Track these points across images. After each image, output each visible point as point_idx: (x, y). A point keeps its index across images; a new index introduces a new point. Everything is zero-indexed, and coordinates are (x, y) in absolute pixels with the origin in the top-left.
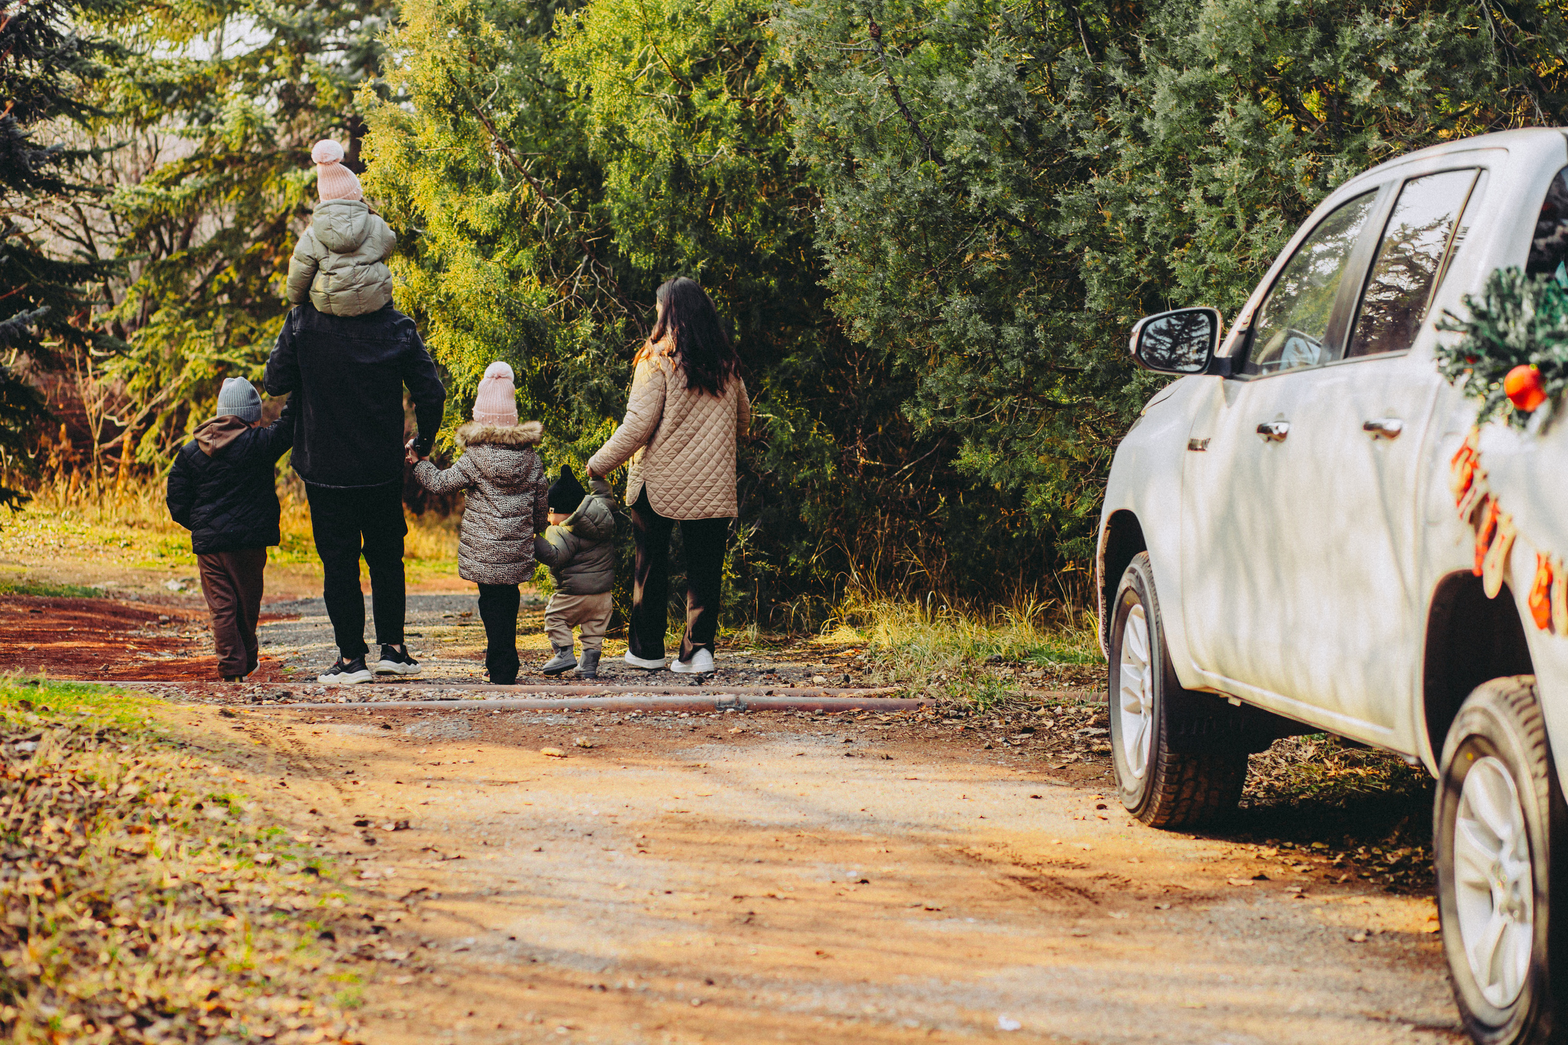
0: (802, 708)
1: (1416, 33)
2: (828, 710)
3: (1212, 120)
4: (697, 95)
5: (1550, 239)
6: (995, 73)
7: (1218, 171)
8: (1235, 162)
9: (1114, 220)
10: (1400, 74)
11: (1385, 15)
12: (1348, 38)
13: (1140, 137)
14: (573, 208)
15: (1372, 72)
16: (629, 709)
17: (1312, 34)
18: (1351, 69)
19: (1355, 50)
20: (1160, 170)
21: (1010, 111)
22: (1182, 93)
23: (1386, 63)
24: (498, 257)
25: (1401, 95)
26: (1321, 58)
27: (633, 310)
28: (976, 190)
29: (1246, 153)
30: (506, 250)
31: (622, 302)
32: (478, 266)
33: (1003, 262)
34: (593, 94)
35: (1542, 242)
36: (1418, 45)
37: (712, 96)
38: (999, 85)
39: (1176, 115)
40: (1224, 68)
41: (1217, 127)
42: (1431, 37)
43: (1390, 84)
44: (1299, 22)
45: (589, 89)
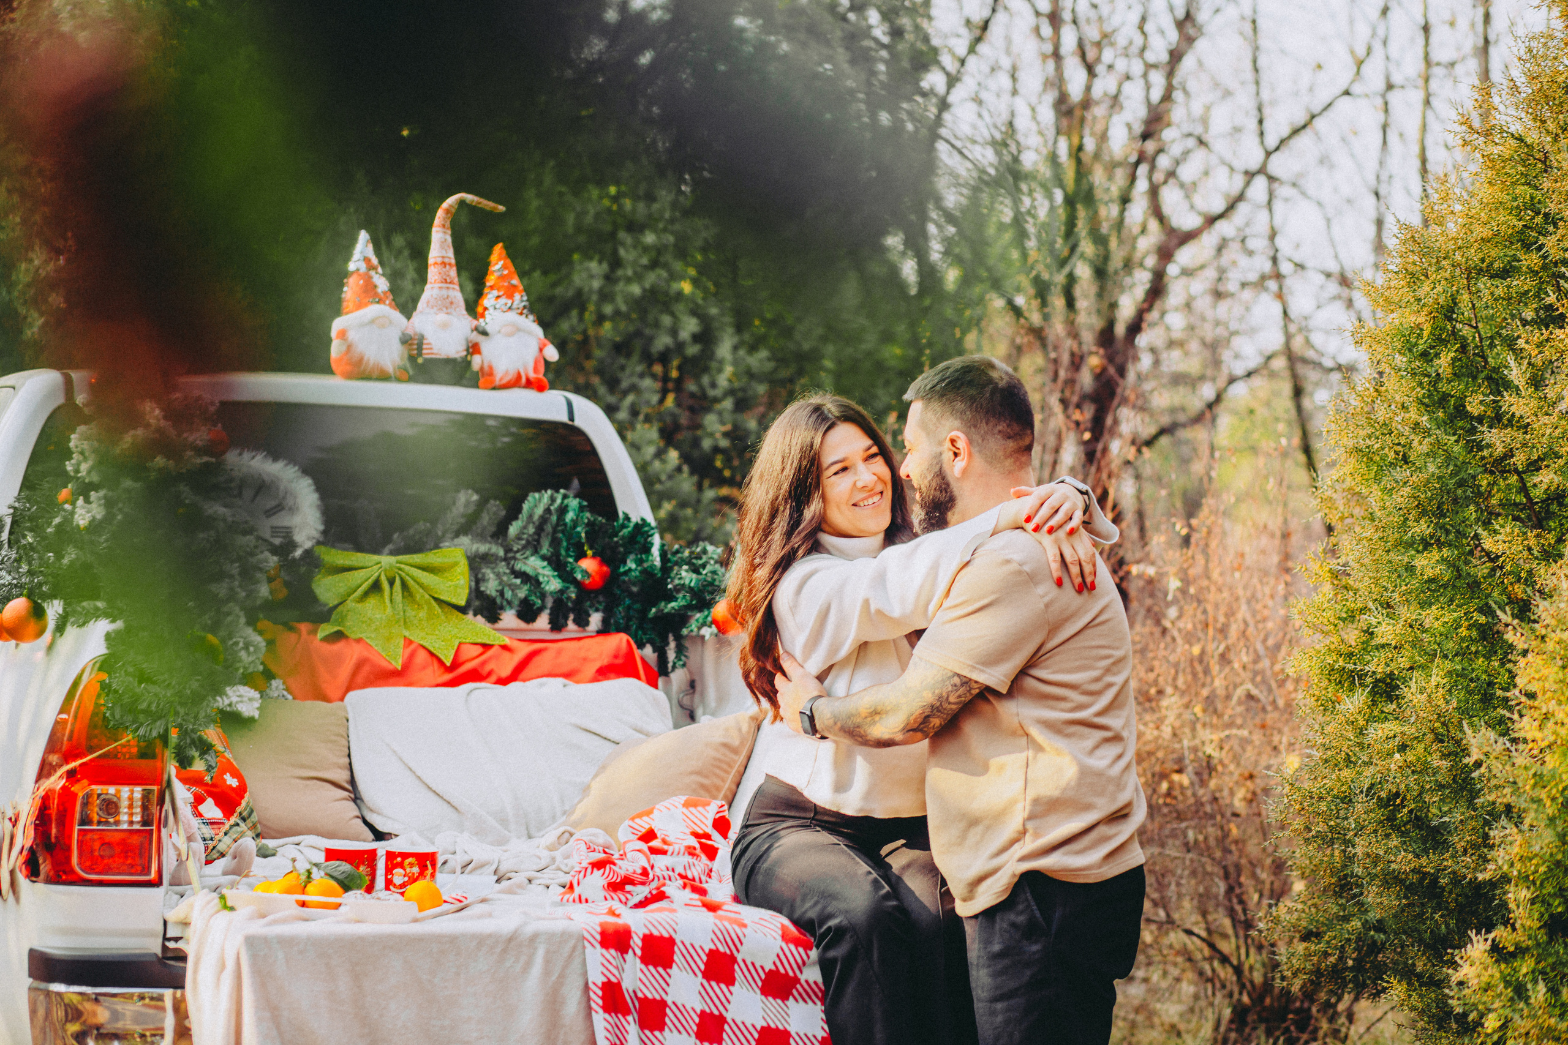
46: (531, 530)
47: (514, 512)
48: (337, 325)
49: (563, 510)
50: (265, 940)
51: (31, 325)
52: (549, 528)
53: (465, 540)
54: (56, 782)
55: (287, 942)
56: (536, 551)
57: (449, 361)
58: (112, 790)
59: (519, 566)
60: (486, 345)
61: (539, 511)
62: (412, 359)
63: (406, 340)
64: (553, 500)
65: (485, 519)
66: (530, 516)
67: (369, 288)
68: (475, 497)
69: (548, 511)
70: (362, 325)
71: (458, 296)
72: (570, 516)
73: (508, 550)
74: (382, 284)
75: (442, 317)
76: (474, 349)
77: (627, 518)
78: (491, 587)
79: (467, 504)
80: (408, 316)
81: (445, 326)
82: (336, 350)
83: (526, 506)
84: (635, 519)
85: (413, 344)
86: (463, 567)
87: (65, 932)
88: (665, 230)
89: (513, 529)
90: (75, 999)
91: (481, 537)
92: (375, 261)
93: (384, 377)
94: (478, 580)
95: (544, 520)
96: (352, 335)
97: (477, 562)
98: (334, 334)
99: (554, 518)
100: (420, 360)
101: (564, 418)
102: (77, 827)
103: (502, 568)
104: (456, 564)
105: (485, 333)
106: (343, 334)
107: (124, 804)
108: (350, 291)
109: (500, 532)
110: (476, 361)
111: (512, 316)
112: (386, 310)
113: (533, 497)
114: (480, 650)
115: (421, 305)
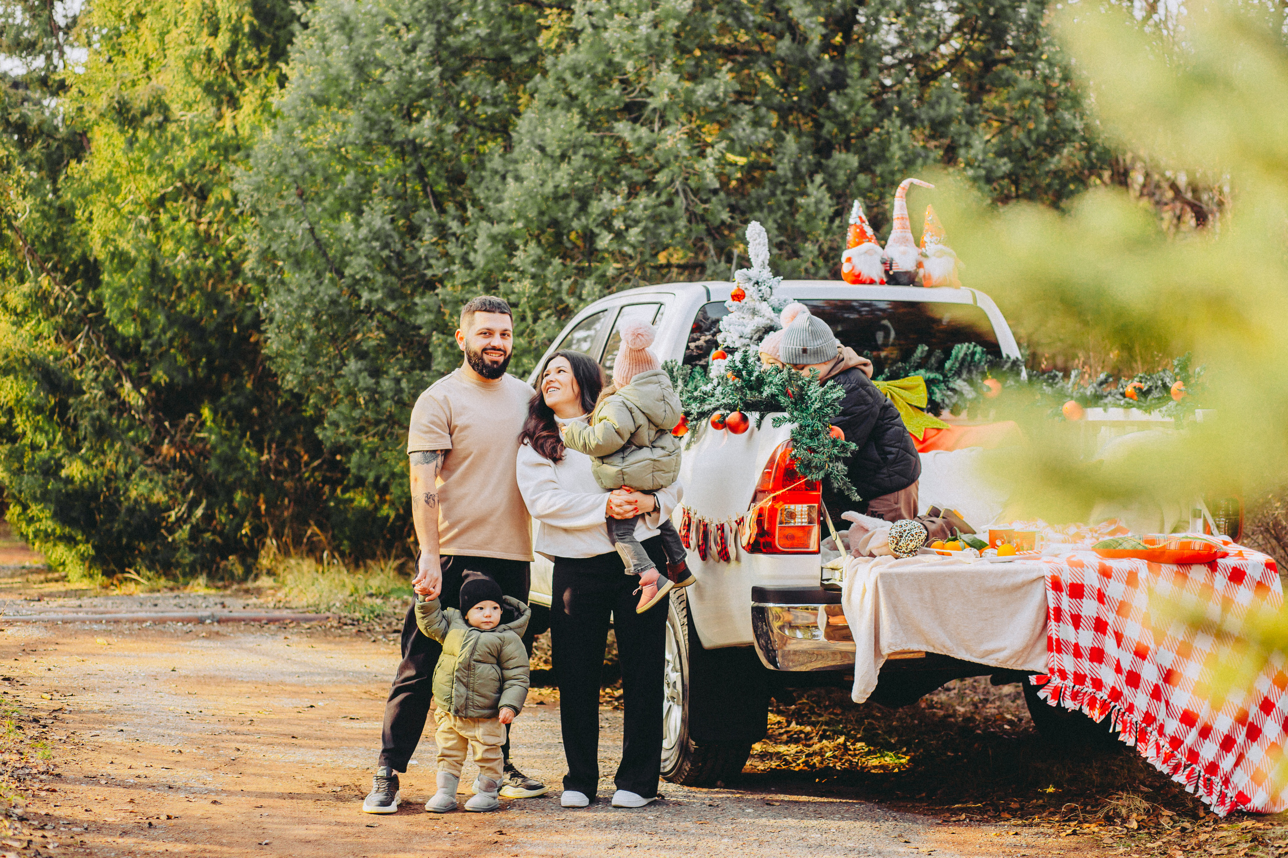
0: (254, 620)
1: (636, 205)
2: (270, 621)
3: (511, 256)
4: (164, 218)
5: (698, 343)
6: (378, 223)
7: (517, 287)
8: (527, 283)
9: (451, 315)
10: (627, 230)
11: (616, 194)
12: (595, 208)
13: (467, 264)
14: (78, 293)
15: (609, 227)
16: (144, 621)
17: (574, 205)
18: (597, 226)
19: (599, 215)
20: (480, 286)
21: (386, 246)
22: (494, 239)
23: (618, 224)
24: (27, 327)
25: (627, 243)
26: (579, 219)
27: (119, 363)
28: (366, 295)
29: (533, 277)
30: (33, 322)
31: (111, 357)
32: (15, 333)
33: (381, 339)
34: (94, 217)
35: (692, 345)
36: (636, 213)
37: (175, 219)
38: (380, 229)
39: (490, 252)
40: (520, 225)
41: (515, 261)
42: (645, 208)
43: (619, 236)
44: (566, 196)
45: (91, 213)
46: (957, 365)
47: (948, 355)
48: (845, 255)
49: (973, 354)
50: (890, 575)
51: (602, 240)
52: (966, 364)
53: (922, 371)
54: (766, 502)
55: (900, 576)
56: (960, 377)
57: (906, 273)
58: (792, 507)
59: (951, 385)
60: (927, 264)
61: (961, 355)
62: (887, 272)
63: (884, 263)
64: (968, 348)
65: (933, 360)
66: (956, 358)
67: (863, 233)
68: (926, 348)
69: (966, 354)
70: (860, 255)
71: (910, 236)
72: (977, 357)
73: (945, 376)
74: (869, 231)
75: (902, 248)
76: (920, 265)
77: (1008, 357)
78: (938, 397)
79: (923, 352)
80: (883, 247)
81: (904, 253)
82: (846, 268)
83: (954, 352)
84: (1013, 357)
85: (887, 264)
86: (923, 387)
87: (773, 577)
88: (979, 167)
89: (947, 365)
90: (779, 610)
91: (930, 369)
92: (864, 218)
93: (872, 282)
94: (931, 393)
95: (964, 359)
96: (854, 260)
97: (929, 383)
98: (843, 259)
99: (969, 358)
100: (891, 273)
101: (971, 302)
102: (778, 525)
103: (942, 386)
104: (918, 386)
105: (926, 256)
106: (849, 260)
107: (798, 513)
108: (851, 235)
109: (940, 368)
110: (921, 272)
111: (940, 246)
112: (871, 246)
113: (957, 347)
114: (934, 432)
115: (890, 241)
